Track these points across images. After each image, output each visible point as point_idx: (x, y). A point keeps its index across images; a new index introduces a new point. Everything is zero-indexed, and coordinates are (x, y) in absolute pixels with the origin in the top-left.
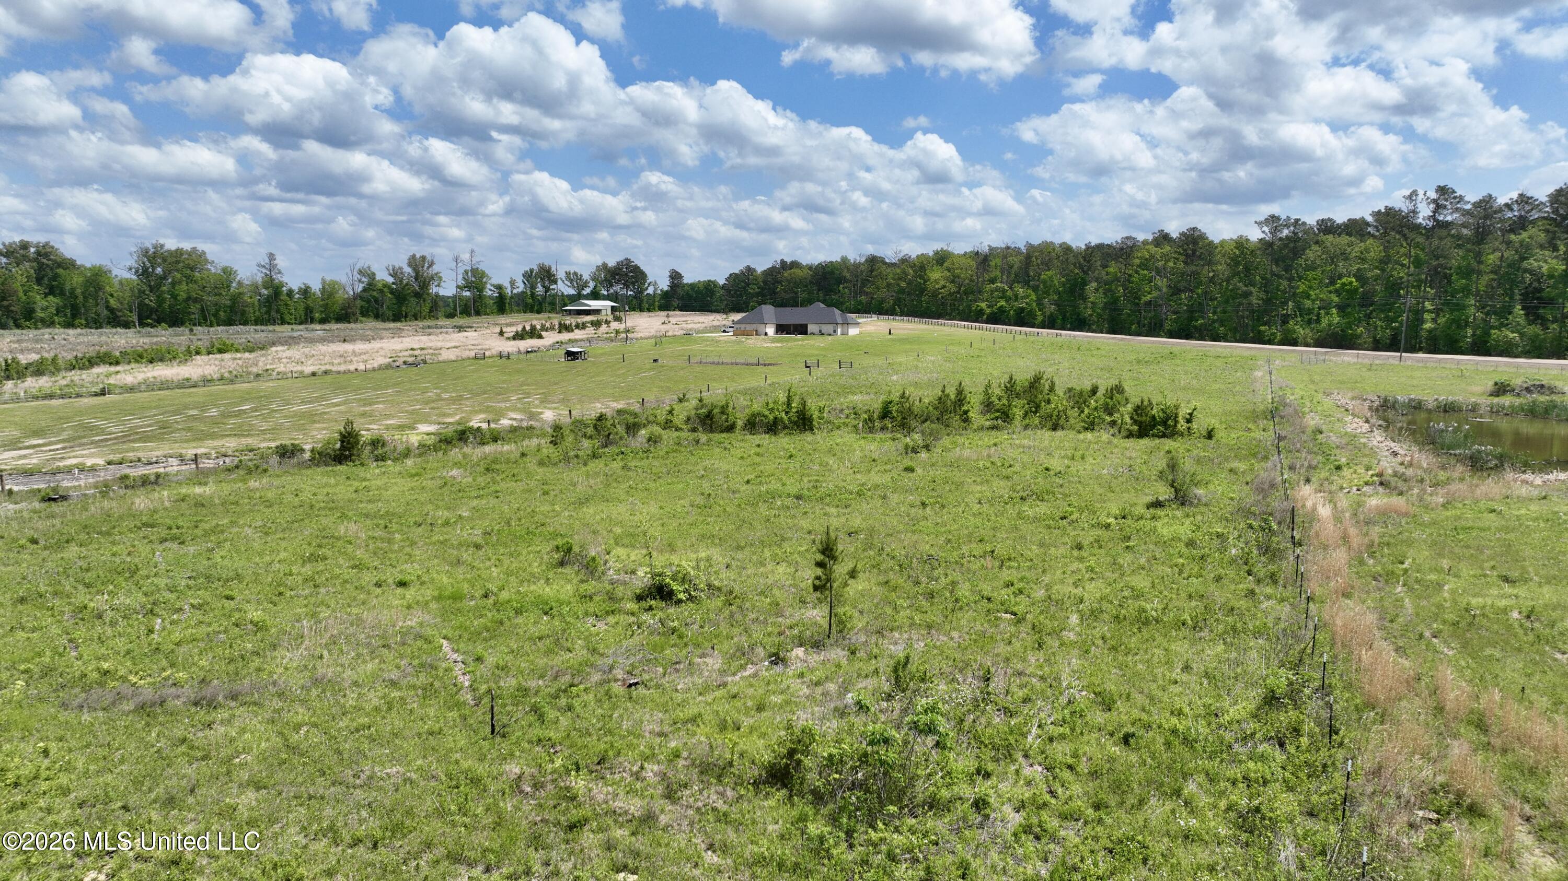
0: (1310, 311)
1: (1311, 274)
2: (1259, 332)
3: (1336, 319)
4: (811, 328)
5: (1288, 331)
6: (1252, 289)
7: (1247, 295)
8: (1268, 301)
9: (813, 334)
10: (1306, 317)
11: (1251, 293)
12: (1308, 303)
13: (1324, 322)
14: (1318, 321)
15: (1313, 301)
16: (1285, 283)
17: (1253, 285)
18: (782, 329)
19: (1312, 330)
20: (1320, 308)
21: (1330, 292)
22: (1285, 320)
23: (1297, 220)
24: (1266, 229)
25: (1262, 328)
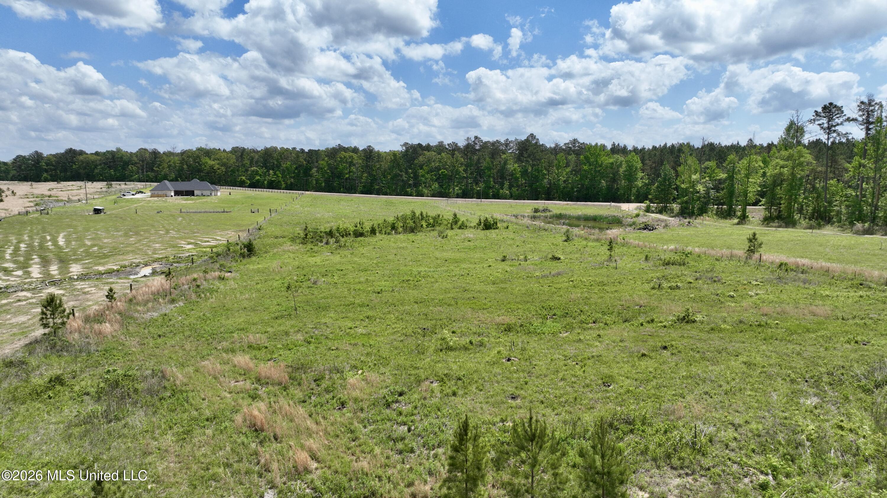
4: (196, 192)
18: (178, 193)
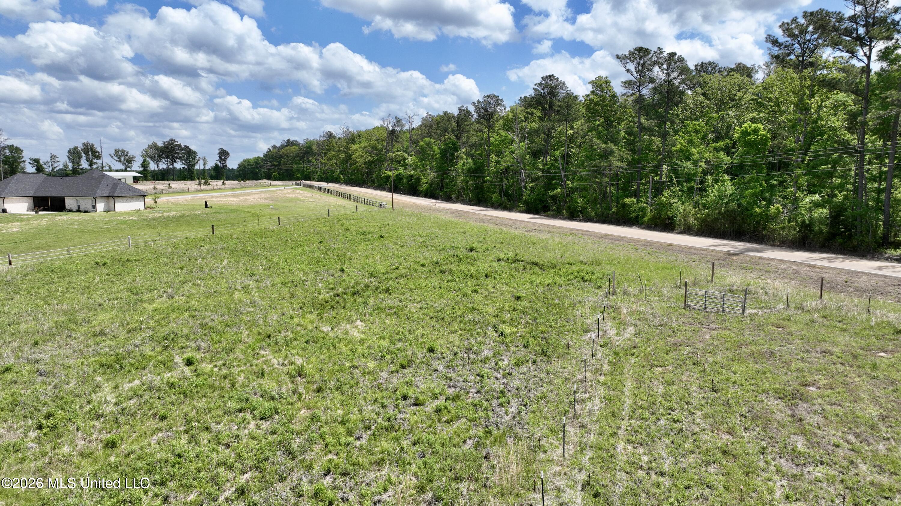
0: (690, 177)
1: (692, 125)
2: (624, 205)
3: (729, 188)
4: (70, 203)
5: (661, 207)
6: (612, 146)
7: (606, 155)
8: (635, 163)
9: (70, 211)
10: (686, 186)
11: (611, 152)
12: (687, 166)
13: (713, 193)
14: (703, 190)
15: (695, 163)
16: (657, 140)
17: (616, 142)
18: (39, 203)
19: (696, 205)
20: (705, 173)
21: (717, 150)
22: (658, 188)
23: (672, 55)
24: (632, 66)
25: (628, 201)
